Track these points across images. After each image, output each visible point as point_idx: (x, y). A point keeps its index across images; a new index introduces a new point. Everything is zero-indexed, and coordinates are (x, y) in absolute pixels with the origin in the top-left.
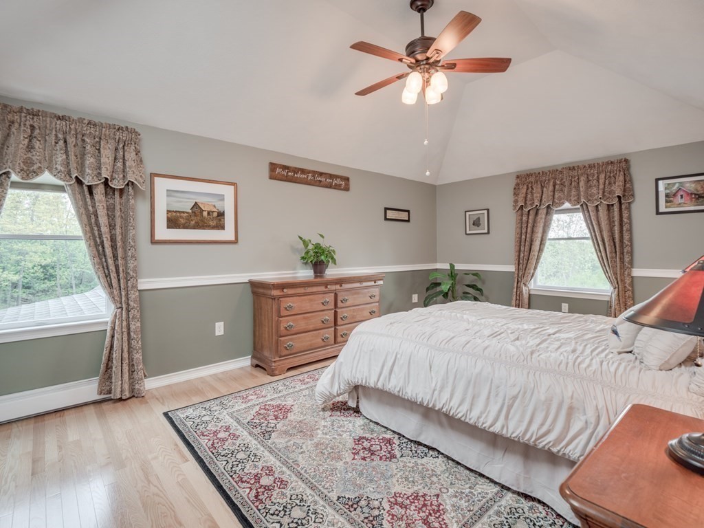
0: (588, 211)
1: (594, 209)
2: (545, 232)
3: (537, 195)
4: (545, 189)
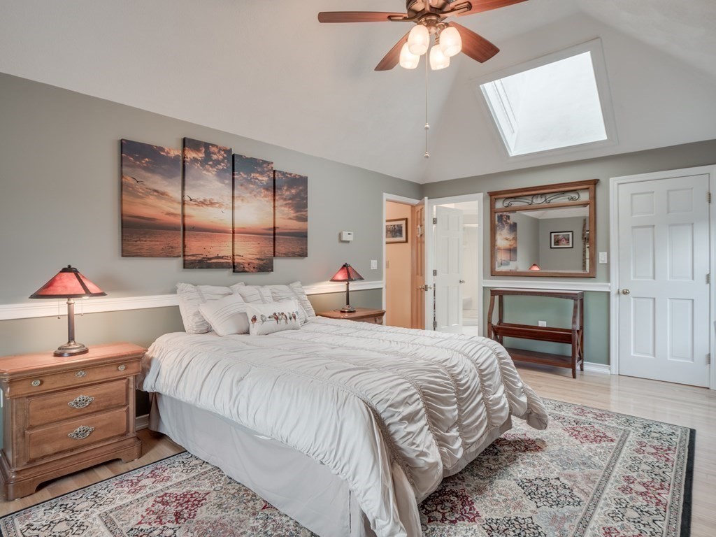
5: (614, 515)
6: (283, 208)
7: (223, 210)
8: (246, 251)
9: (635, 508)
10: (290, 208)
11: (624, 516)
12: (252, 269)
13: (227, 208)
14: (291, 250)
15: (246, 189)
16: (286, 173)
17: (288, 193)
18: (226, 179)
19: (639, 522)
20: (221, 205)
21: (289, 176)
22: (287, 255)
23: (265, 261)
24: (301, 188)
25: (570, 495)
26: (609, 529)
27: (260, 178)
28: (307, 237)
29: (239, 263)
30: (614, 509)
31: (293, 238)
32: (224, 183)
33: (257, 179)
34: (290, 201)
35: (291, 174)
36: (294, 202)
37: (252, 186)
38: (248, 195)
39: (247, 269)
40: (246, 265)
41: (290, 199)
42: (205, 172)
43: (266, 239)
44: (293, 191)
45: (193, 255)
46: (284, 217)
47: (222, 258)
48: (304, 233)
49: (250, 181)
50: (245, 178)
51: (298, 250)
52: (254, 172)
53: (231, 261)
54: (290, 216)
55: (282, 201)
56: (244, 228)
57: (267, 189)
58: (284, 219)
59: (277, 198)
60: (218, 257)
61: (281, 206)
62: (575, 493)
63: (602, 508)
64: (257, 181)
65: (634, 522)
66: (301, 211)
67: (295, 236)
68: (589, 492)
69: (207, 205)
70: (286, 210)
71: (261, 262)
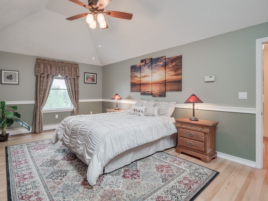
0: (67, 80)
1: (69, 79)
2: (50, 86)
3: (49, 70)
4: (52, 68)
5: (34, 182)
6: (169, 72)
7: (149, 77)
8: (156, 89)
9: (29, 189)
10: (172, 71)
11: (31, 184)
12: (157, 96)
13: (150, 76)
14: (173, 88)
15: (155, 69)
16: (170, 58)
17: (171, 65)
18: (150, 68)
19: (26, 186)
20: (148, 76)
21: (171, 58)
22: (171, 90)
23: (162, 93)
24: (177, 61)
25: (52, 178)
26: (33, 178)
27: (160, 64)
28: (181, 82)
29: (153, 93)
30: (36, 184)
31: (174, 83)
32: (149, 69)
33: (159, 64)
34: (172, 69)
35: (172, 57)
36: (174, 68)
37: (157, 67)
38: (156, 71)
39: (156, 96)
40: (155, 94)
41: (172, 68)
42: (145, 68)
43: (162, 85)
44: (174, 64)
45: (142, 91)
46: (169, 75)
47: (149, 92)
48: (180, 80)
49: (157, 66)
50: (155, 66)
51: (176, 88)
52: (158, 62)
53: (151, 93)
54: (172, 75)
55: (168, 69)
56: (155, 82)
57: (162, 67)
58: (169, 76)
59: (166, 69)
60: (148, 92)
61: (168, 71)
62: (51, 180)
63: (39, 181)
64: (159, 65)
65: (27, 185)
66: (177, 71)
67: (174, 82)
68: (48, 183)
69: (145, 77)
70: (170, 72)
71: (160, 93)
